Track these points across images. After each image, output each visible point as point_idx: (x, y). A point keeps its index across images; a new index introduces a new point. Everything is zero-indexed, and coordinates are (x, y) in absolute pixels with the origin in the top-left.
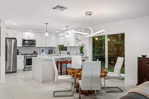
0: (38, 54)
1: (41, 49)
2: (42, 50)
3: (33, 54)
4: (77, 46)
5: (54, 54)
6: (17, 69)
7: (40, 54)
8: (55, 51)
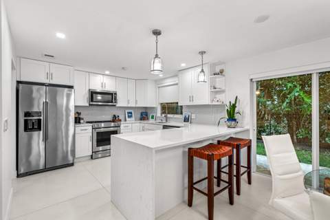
0: (120, 120)
1: (127, 111)
3: (110, 121)
4: (217, 103)
6: (76, 157)
7: (126, 120)
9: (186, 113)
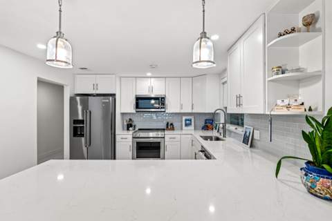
1: (184, 118)
9: (248, 125)
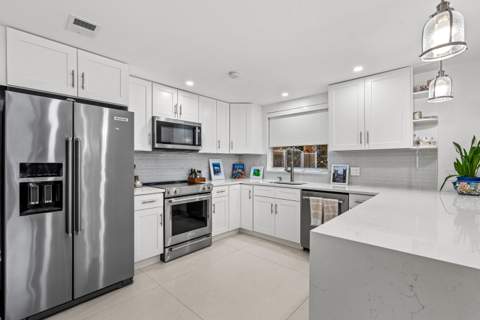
2: (214, 165)
5: (253, 179)
8: (261, 168)
